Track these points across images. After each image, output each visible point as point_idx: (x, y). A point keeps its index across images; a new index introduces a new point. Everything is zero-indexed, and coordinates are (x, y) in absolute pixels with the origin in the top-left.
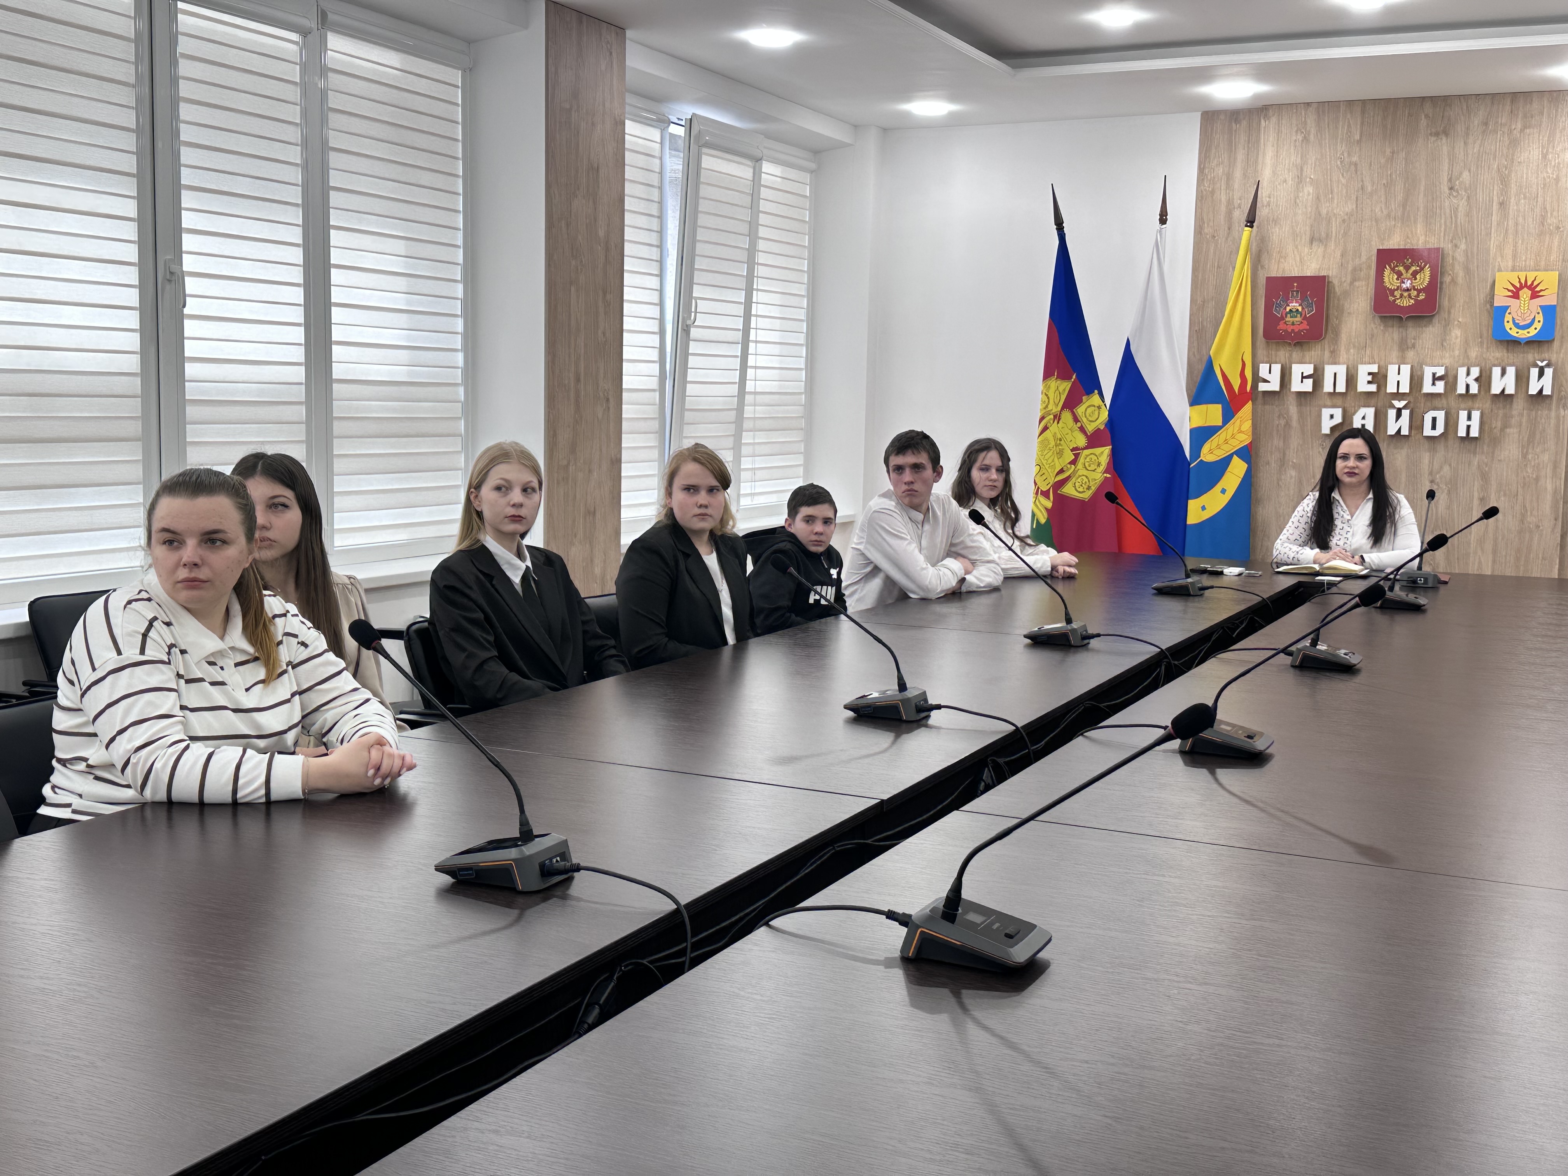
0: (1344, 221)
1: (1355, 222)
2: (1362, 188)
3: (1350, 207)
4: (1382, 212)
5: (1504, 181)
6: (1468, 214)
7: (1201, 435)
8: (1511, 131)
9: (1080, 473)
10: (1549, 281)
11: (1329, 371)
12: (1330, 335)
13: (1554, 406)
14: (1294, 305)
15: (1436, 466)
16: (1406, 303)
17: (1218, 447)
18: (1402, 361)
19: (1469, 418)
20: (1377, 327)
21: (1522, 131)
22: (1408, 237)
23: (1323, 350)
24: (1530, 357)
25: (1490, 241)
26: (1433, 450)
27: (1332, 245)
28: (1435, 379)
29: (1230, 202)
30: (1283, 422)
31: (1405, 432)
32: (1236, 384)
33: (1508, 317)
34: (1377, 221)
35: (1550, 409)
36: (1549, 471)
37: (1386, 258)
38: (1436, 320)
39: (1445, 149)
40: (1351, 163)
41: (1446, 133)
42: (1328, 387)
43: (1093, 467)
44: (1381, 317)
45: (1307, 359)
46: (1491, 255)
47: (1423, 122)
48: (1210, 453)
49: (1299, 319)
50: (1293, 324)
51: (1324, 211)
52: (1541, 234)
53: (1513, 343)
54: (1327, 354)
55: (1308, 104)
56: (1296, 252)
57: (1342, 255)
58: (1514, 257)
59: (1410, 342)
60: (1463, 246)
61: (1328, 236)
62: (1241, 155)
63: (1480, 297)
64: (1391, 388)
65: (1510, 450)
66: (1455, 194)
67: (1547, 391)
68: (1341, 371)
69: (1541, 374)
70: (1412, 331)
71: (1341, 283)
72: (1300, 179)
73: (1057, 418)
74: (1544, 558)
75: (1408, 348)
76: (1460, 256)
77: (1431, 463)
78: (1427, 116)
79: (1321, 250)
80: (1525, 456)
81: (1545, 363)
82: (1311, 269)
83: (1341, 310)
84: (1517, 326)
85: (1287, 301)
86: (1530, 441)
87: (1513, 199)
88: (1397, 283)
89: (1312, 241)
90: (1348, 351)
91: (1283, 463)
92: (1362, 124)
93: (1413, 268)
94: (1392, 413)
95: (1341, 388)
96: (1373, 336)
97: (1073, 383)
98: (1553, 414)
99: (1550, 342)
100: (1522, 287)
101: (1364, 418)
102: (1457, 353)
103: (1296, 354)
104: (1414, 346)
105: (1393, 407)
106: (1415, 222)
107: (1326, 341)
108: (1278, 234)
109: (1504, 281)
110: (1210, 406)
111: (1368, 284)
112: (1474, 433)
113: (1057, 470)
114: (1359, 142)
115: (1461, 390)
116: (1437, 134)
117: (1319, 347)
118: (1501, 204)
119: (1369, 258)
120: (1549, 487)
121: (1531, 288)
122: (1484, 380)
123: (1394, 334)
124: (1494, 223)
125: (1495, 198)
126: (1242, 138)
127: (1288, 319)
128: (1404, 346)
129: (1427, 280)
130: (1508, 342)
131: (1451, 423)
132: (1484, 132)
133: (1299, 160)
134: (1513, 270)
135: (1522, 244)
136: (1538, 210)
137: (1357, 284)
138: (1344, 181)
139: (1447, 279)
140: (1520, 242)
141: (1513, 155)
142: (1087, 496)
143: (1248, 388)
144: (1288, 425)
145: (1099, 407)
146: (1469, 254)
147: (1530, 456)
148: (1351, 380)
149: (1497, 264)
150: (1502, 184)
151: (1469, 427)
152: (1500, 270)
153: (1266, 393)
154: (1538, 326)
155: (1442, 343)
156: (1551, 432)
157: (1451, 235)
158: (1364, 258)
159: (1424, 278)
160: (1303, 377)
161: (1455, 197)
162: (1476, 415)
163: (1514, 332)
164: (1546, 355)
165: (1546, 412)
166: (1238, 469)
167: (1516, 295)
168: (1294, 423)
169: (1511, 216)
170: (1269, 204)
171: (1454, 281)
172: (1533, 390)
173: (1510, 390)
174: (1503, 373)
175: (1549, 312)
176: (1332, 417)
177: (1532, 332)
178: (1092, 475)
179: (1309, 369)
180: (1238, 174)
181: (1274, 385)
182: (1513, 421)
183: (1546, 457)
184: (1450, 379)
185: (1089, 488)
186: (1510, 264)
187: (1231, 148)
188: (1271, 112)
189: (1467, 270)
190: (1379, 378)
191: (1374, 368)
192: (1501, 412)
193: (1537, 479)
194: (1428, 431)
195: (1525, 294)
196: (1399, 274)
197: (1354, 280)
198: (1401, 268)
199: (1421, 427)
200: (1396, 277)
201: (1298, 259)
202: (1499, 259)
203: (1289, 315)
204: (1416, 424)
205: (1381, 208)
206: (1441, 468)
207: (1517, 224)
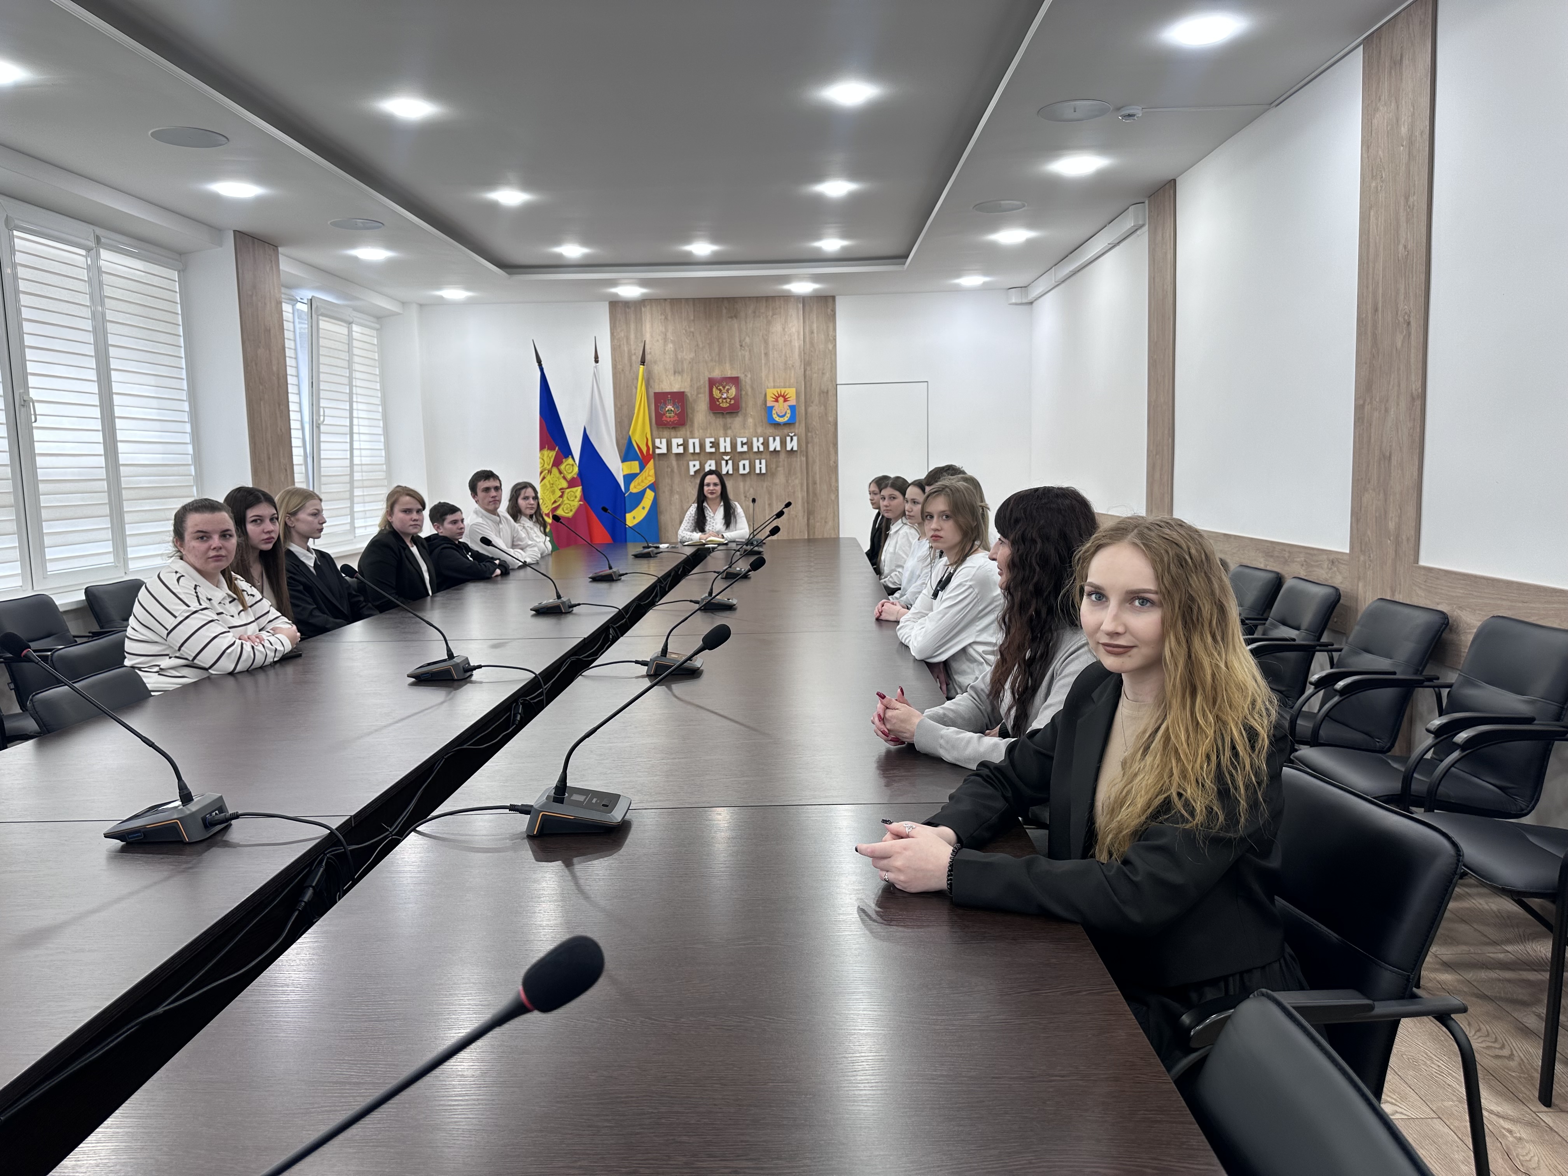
0: (690, 363)
1: (696, 364)
2: (697, 345)
3: (692, 355)
5: (766, 342)
6: (750, 359)
7: (630, 478)
8: (767, 317)
9: (565, 502)
10: (791, 393)
11: (691, 441)
12: (689, 423)
13: (798, 456)
14: (670, 407)
15: (747, 488)
16: (724, 405)
17: (639, 484)
18: (725, 436)
19: (760, 464)
20: (711, 418)
21: (772, 316)
22: (723, 371)
23: (686, 431)
24: (786, 431)
25: (762, 373)
26: (744, 481)
27: (685, 375)
28: (743, 444)
29: (629, 351)
30: (669, 470)
31: (731, 472)
32: (644, 450)
33: (774, 412)
34: (706, 362)
35: (797, 457)
36: (799, 488)
37: (712, 383)
38: (740, 414)
39: (736, 326)
40: (690, 332)
41: (736, 317)
42: (691, 450)
43: (572, 499)
44: (714, 413)
45: (679, 435)
46: (763, 380)
47: (724, 311)
48: (635, 488)
49: (673, 414)
50: (670, 417)
51: (679, 357)
52: (785, 369)
53: (777, 425)
54: (688, 433)
55: (665, 300)
56: (667, 379)
57: (691, 380)
58: (774, 381)
59: (729, 426)
60: (749, 376)
61: (683, 371)
62: (632, 326)
63: (760, 402)
64: (722, 450)
65: (780, 479)
66: (743, 349)
67: (795, 448)
68: (697, 441)
69: (792, 440)
70: (729, 420)
71: (692, 395)
72: (665, 340)
73: (550, 472)
74: (800, 532)
75: (728, 429)
76: (748, 380)
77: (744, 487)
78: (726, 308)
79: (680, 378)
80: (787, 481)
81: (793, 434)
82: (675, 389)
83: (693, 410)
84: (778, 416)
85: (666, 405)
86: (790, 473)
87: (771, 351)
88: (720, 395)
89: (675, 373)
90: (699, 431)
91: (671, 491)
92: (694, 311)
93: (727, 387)
94: (724, 463)
95: (697, 450)
96: (710, 423)
97: (557, 452)
98: (799, 460)
99: (794, 424)
100: (779, 397)
101: (710, 465)
102: (751, 430)
103: (673, 433)
104: (730, 428)
105: (724, 459)
106: (725, 364)
107: (687, 427)
108: (657, 369)
109: (771, 393)
110: (633, 462)
111: (705, 396)
112: (764, 471)
113: (552, 501)
114: (694, 320)
115: (755, 449)
116: (731, 317)
117: (684, 429)
118: (766, 354)
119: (704, 382)
120: (800, 496)
121: (784, 396)
122: (766, 444)
123: (720, 421)
124: (763, 364)
125: (763, 351)
126: (632, 317)
127: (668, 415)
128: (726, 428)
129: (734, 393)
130: (775, 424)
131: (752, 466)
132: (754, 317)
133: (664, 330)
134: (774, 387)
136: (783, 357)
137: (700, 396)
138: (688, 341)
139: (743, 393)
140: (776, 373)
141: (769, 329)
142: (570, 515)
143: (651, 452)
144: (672, 471)
145: (573, 465)
146: (753, 380)
147: (790, 481)
148: (702, 446)
149: (766, 384)
150: (765, 344)
151: (760, 468)
152: (768, 388)
153: (659, 455)
154: (788, 415)
155: (744, 426)
156: (798, 469)
157: (743, 369)
158: (702, 382)
159: (733, 391)
160: (678, 445)
162: (763, 462)
163: (777, 419)
164: (793, 430)
165: (795, 459)
166: (650, 495)
167: (777, 401)
168: (676, 470)
169: (771, 360)
170: (650, 353)
171: (747, 394)
172: (789, 448)
173: (778, 448)
174: (774, 440)
175: (792, 408)
176: (694, 466)
177: (786, 419)
178: (572, 503)
179: (681, 441)
180: (632, 336)
181: (664, 450)
182: (781, 464)
183: (797, 481)
184: (749, 444)
185: (571, 510)
186: (772, 384)
187: (627, 323)
188: (646, 304)
189: (753, 388)
190: (716, 444)
191: (713, 440)
192: (775, 460)
193: (794, 492)
194: (741, 471)
195: (781, 399)
196: (720, 390)
197: (698, 393)
198: (721, 387)
199: (738, 469)
200: (719, 392)
201: (669, 383)
202: (767, 382)
203: (667, 413)
204: (736, 468)
205: (708, 356)
206: (749, 490)
207: (774, 364)
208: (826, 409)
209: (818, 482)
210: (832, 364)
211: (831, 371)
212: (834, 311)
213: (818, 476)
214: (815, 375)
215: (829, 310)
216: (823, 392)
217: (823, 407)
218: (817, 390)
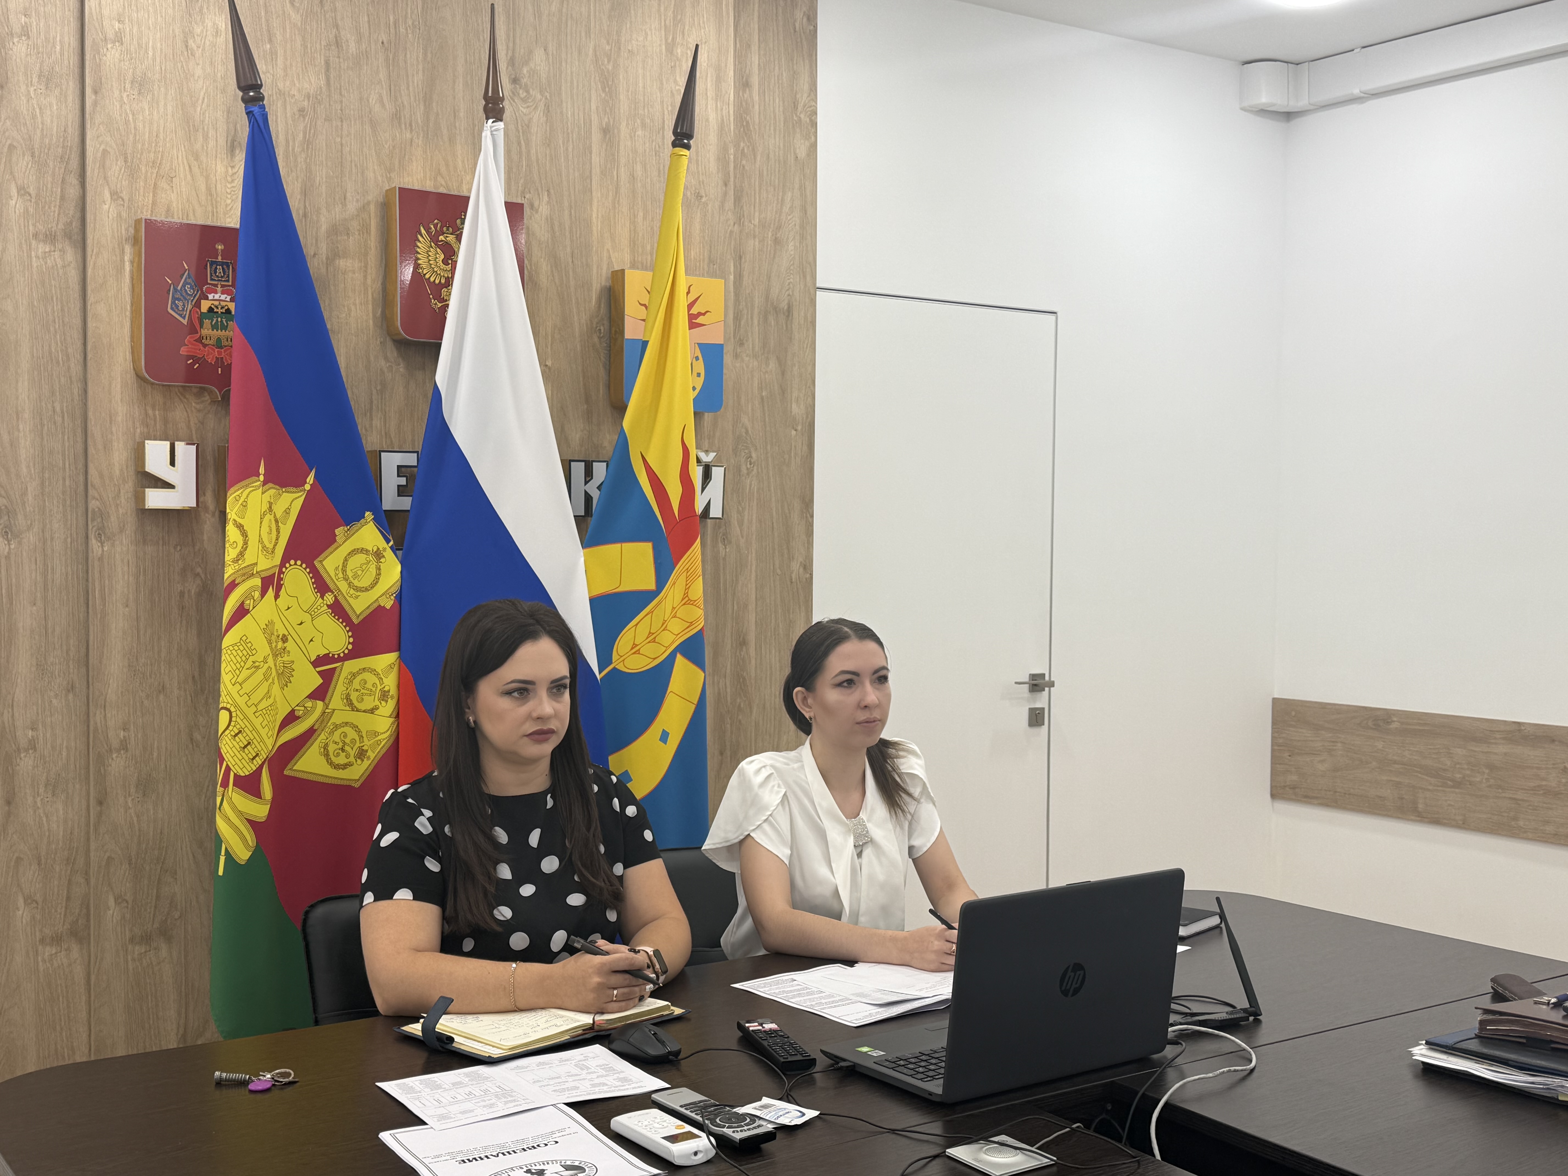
0: (302, 110)
1: (328, 119)
2: (338, 44)
3: (313, 81)
4: (383, 106)
5: (608, 85)
14: (220, 299)
22: (439, 172)
25: (591, 204)
34: (373, 125)
46: (595, 232)
50: (219, 344)
56: (196, 170)
57: (304, 193)
66: (523, 94)
67: (716, 512)
85: (197, 284)
87: (624, 124)
106: (452, 141)
111: (366, 267)
118: (606, 131)
119: (364, 208)
124: (596, 171)
125: (595, 118)
127: (206, 331)
135: (645, 218)
137: (342, 263)
140: (641, 214)
141: (619, 33)
146: (556, 229)
149: (605, 254)
150: (604, 91)
153: (165, 514)
157: (522, 181)
158: (352, 207)
161: (524, 100)
169: (623, 161)
175: (711, 356)
181: (181, 495)
200: (442, 256)
201: (203, 188)
202: (608, 245)
203: (207, 322)
205: (381, 96)
207: (633, 177)
208: (783, 373)
209: (752, 638)
210: (804, 210)
211: (802, 237)
212: (811, 17)
213: (752, 618)
214: (752, 245)
215: (799, 15)
216: (776, 310)
217: (773, 365)
218: (758, 301)
